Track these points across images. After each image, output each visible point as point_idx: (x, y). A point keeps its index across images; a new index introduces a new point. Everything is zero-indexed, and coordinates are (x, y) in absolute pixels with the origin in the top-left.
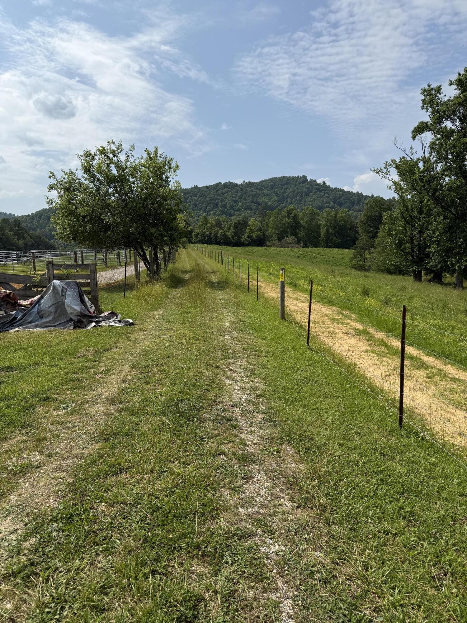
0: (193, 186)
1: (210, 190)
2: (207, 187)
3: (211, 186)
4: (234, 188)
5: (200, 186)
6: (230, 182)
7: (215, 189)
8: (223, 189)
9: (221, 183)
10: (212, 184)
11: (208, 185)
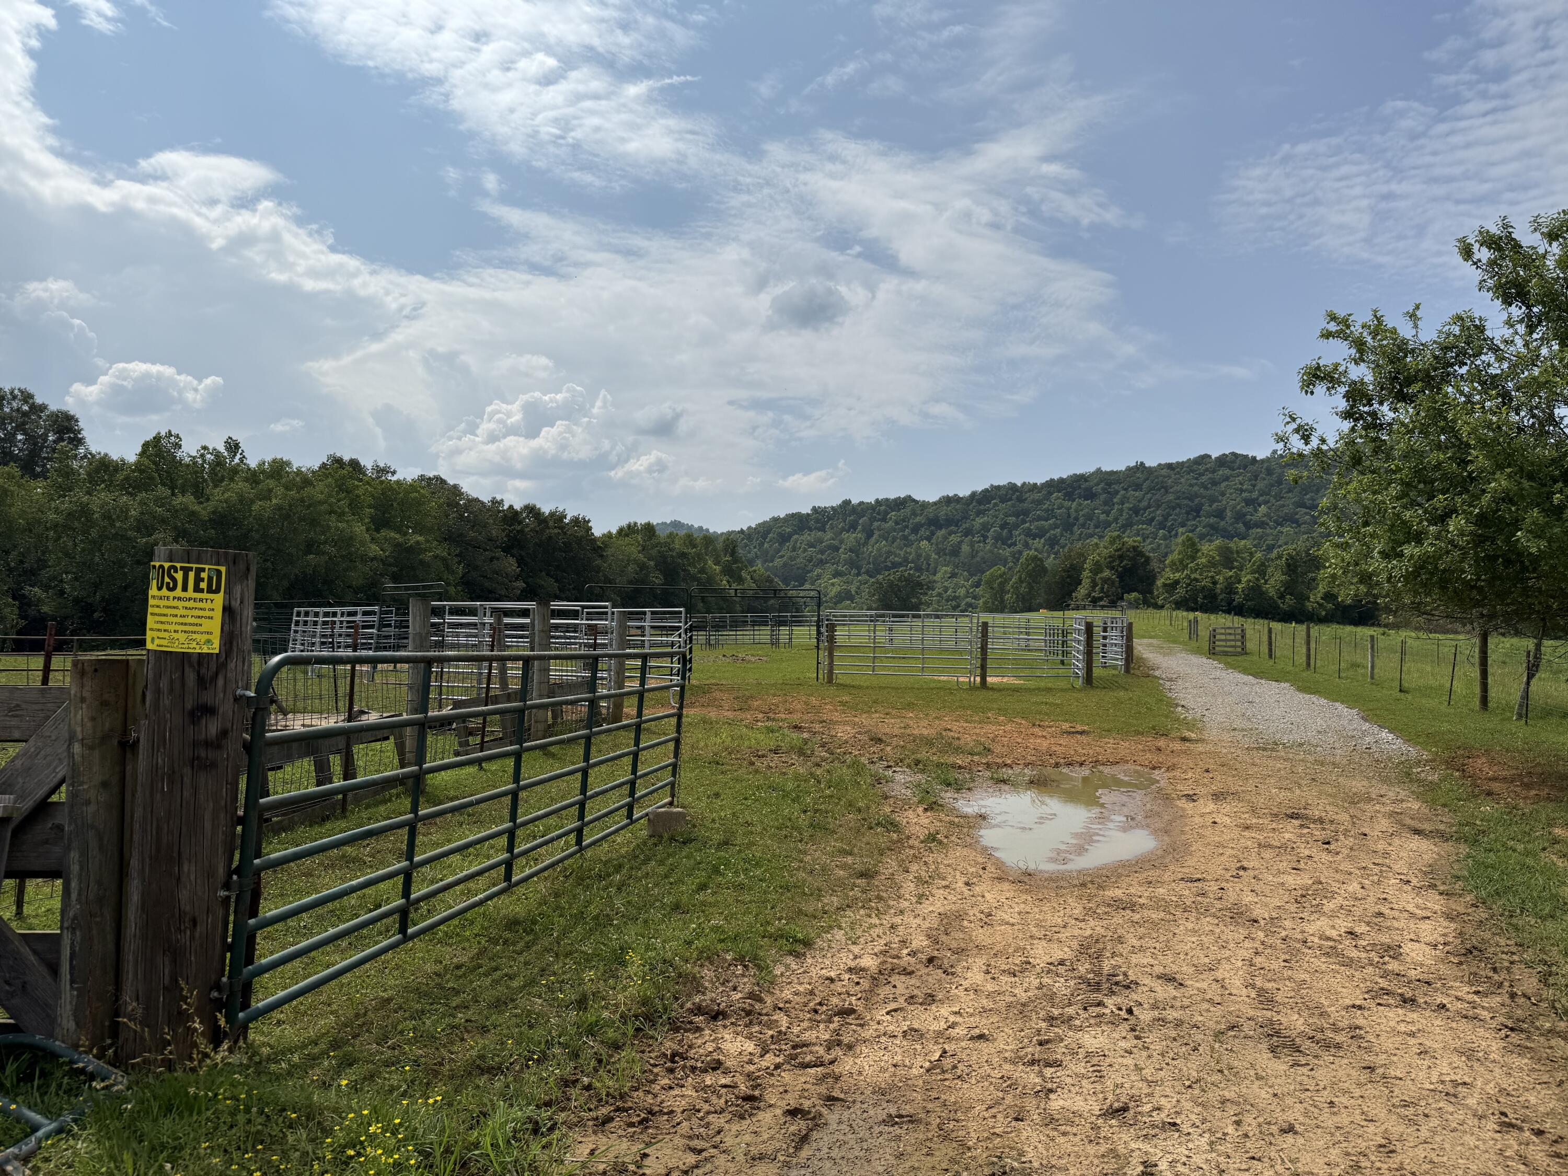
0: (1133, 464)
1: (1179, 473)
2: (1170, 466)
3: (1181, 465)
4: (1245, 467)
5: (1151, 463)
6: (1234, 454)
7: (1193, 471)
8: (1214, 472)
9: (1210, 456)
10: (1183, 458)
11: (1173, 460)
